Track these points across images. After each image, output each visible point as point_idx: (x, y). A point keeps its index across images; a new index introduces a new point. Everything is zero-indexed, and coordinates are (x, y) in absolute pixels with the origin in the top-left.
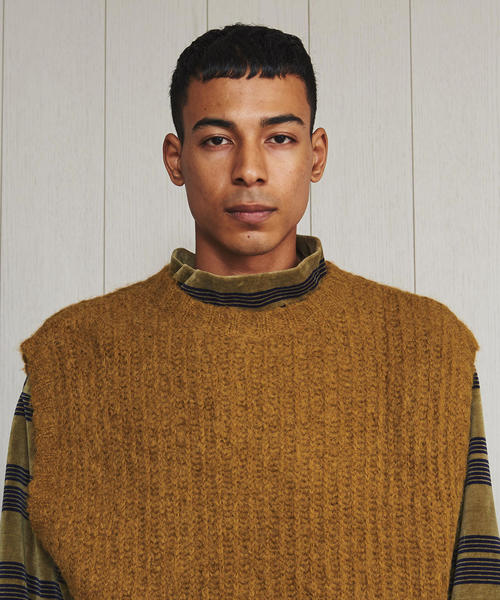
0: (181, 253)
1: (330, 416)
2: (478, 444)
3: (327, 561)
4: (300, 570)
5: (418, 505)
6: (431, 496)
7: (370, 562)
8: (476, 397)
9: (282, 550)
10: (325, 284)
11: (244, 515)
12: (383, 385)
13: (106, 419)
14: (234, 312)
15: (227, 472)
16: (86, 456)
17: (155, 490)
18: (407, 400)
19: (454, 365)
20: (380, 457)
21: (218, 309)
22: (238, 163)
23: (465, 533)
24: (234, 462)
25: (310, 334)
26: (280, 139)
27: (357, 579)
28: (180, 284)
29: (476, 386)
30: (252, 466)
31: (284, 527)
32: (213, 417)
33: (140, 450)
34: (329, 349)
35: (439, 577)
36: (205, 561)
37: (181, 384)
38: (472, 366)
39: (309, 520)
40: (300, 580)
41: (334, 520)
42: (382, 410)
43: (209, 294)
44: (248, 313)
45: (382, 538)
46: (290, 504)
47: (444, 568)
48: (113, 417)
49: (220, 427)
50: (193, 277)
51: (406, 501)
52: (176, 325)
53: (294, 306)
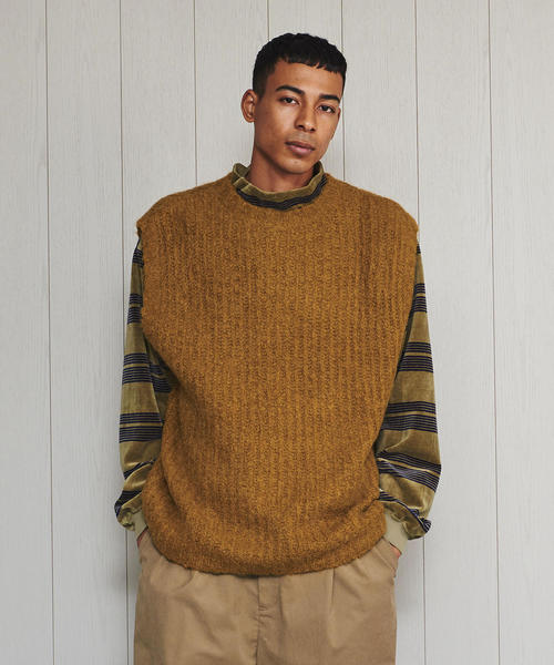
0: (238, 167)
1: (326, 277)
2: (420, 287)
3: (322, 362)
4: (306, 367)
5: (379, 328)
6: (387, 322)
7: (349, 362)
8: (418, 259)
9: (296, 355)
10: (325, 191)
11: (273, 334)
12: (358, 257)
13: (190, 274)
14: (270, 211)
15: (264, 310)
16: (178, 295)
17: (220, 318)
18: (373, 266)
19: (403, 242)
20: (356, 301)
21: (260, 209)
22: (301, 116)
23: (410, 341)
24: (268, 303)
25: (315, 226)
26: (325, 108)
27: (340, 372)
28: (238, 190)
29: (419, 251)
30: (278, 306)
31: (297, 342)
32: (256, 277)
33: (211, 294)
34: (327, 235)
35: (391, 371)
36: (250, 360)
37: (237, 256)
38: (416, 241)
39: (312, 338)
40: (306, 373)
41: (327, 338)
42: (358, 272)
43: (255, 199)
44: (278, 213)
45: (357, 348)
46: (301, 329)
47: (393, 365)
48: (195, 273)
49: (260, 284)
50: (247, 187)
51: (371, 326)
52: (234, 218)
53: (307, 208)
